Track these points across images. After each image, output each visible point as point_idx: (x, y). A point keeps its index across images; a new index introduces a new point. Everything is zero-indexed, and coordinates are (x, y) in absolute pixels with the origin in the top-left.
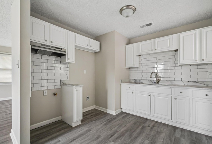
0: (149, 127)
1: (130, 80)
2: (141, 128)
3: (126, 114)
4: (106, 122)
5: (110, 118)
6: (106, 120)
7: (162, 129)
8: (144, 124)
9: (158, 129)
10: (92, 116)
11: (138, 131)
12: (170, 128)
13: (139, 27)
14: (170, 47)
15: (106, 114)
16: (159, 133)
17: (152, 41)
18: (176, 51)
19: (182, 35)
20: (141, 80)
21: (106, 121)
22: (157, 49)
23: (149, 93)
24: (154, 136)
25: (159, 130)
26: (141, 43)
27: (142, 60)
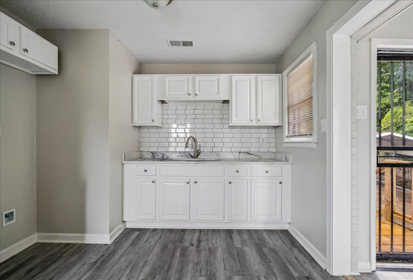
0: (192, 245)
1: (142, 153)
2: (180, 255)
3: (137, 233)
4: (88, 274)
5: (99, 256)
6: (86, 266)
7: (214, 241)
8: (181, 242)
9: (208, 245)
10: (30, 270)
11: (176, 263)
12: (223, 235)
13: (169, 42)
14: (218, 94)
15: (81, 250)
16: (212, 251)
17: (190, 76)
18: (226, 102)
19: (236, 77)
20: (164, 153)
21: (89, 270)
22: (198, 94)
23: (187, 178)
24: (208, 262)
25: (210, 246)
26: (168, 78)
27: (169, 112)
